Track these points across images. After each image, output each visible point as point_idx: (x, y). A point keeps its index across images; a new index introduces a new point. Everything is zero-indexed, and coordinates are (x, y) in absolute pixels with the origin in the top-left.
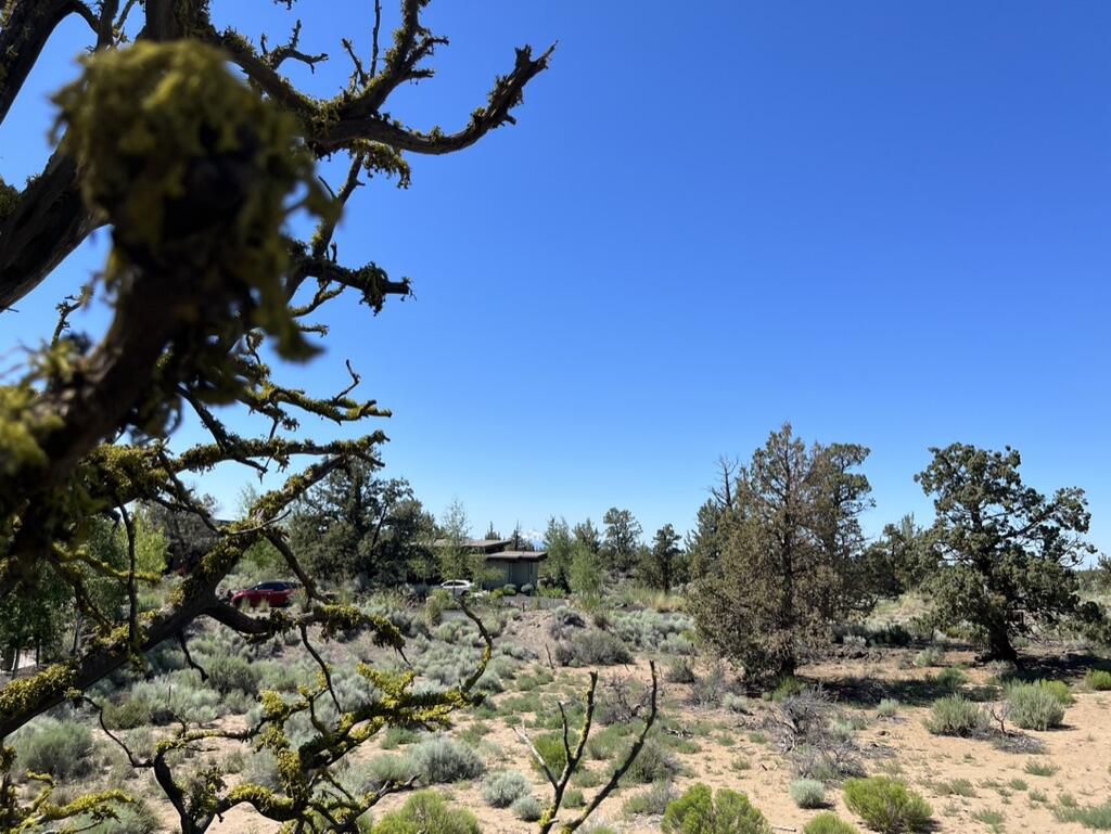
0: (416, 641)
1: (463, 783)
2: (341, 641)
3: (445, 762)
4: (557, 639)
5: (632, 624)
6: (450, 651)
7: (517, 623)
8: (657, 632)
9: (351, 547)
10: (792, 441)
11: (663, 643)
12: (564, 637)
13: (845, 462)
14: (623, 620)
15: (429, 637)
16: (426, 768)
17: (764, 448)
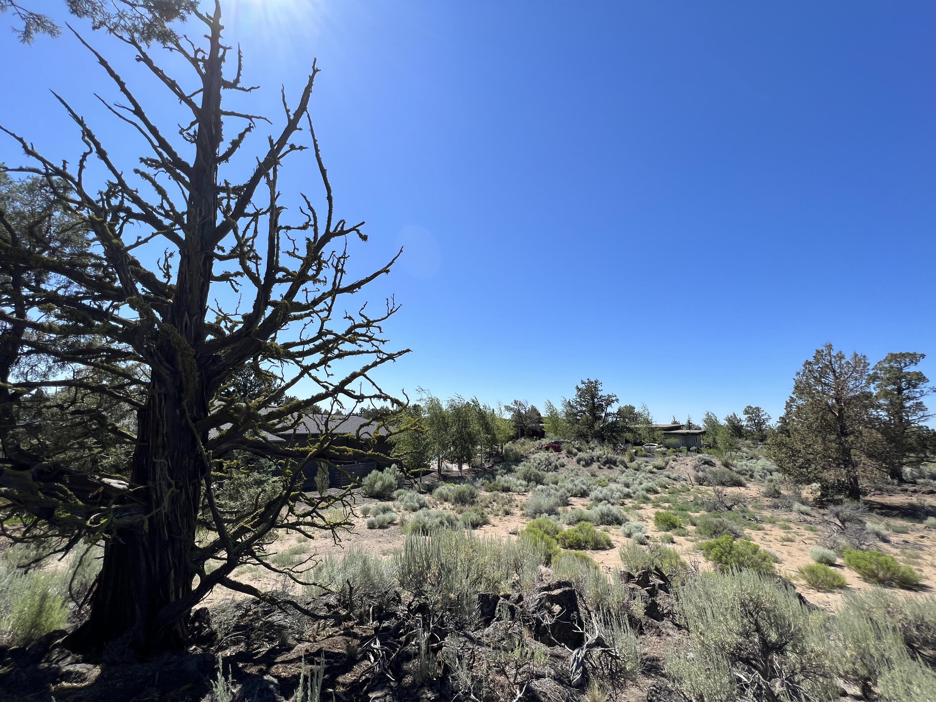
0: (618, 468)
1: (616, 526)
2: (584, 466)
3: (608, 516)
4: (698, 471)
5: (747, 466)
6: (635, 474)
7: (674, 463)
8: (765, 471)
9: (591, 427)
10: (833, 353)
11: (769, 477)
12: (702, 471)
13: (903, 365)
14: (741, 464)
15: (627, 467)
16: (599, 517)
17: (811, 360)
